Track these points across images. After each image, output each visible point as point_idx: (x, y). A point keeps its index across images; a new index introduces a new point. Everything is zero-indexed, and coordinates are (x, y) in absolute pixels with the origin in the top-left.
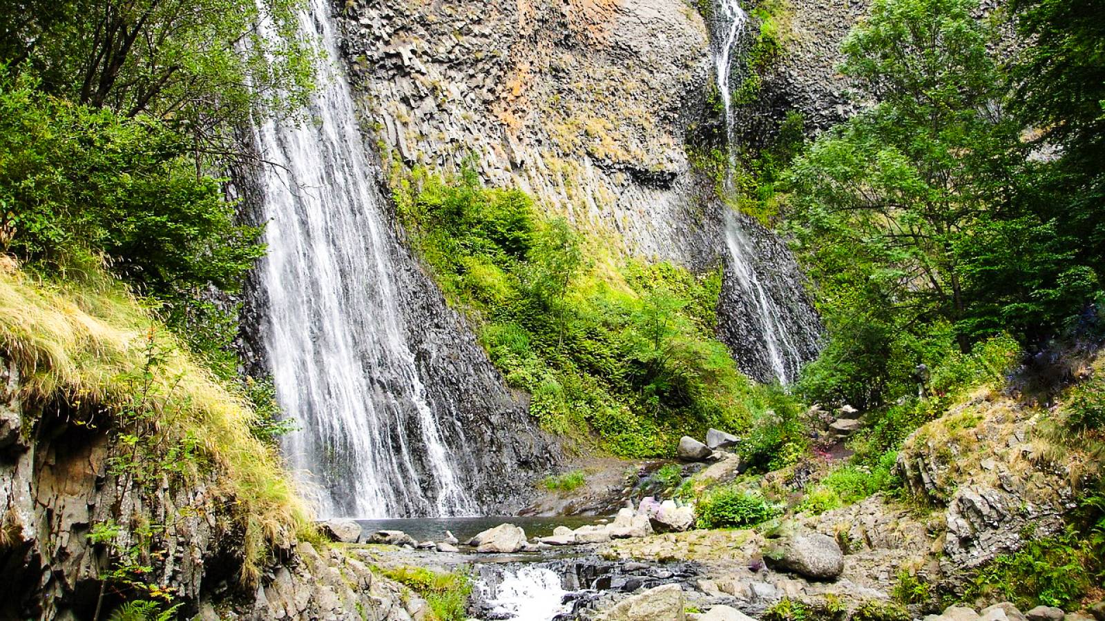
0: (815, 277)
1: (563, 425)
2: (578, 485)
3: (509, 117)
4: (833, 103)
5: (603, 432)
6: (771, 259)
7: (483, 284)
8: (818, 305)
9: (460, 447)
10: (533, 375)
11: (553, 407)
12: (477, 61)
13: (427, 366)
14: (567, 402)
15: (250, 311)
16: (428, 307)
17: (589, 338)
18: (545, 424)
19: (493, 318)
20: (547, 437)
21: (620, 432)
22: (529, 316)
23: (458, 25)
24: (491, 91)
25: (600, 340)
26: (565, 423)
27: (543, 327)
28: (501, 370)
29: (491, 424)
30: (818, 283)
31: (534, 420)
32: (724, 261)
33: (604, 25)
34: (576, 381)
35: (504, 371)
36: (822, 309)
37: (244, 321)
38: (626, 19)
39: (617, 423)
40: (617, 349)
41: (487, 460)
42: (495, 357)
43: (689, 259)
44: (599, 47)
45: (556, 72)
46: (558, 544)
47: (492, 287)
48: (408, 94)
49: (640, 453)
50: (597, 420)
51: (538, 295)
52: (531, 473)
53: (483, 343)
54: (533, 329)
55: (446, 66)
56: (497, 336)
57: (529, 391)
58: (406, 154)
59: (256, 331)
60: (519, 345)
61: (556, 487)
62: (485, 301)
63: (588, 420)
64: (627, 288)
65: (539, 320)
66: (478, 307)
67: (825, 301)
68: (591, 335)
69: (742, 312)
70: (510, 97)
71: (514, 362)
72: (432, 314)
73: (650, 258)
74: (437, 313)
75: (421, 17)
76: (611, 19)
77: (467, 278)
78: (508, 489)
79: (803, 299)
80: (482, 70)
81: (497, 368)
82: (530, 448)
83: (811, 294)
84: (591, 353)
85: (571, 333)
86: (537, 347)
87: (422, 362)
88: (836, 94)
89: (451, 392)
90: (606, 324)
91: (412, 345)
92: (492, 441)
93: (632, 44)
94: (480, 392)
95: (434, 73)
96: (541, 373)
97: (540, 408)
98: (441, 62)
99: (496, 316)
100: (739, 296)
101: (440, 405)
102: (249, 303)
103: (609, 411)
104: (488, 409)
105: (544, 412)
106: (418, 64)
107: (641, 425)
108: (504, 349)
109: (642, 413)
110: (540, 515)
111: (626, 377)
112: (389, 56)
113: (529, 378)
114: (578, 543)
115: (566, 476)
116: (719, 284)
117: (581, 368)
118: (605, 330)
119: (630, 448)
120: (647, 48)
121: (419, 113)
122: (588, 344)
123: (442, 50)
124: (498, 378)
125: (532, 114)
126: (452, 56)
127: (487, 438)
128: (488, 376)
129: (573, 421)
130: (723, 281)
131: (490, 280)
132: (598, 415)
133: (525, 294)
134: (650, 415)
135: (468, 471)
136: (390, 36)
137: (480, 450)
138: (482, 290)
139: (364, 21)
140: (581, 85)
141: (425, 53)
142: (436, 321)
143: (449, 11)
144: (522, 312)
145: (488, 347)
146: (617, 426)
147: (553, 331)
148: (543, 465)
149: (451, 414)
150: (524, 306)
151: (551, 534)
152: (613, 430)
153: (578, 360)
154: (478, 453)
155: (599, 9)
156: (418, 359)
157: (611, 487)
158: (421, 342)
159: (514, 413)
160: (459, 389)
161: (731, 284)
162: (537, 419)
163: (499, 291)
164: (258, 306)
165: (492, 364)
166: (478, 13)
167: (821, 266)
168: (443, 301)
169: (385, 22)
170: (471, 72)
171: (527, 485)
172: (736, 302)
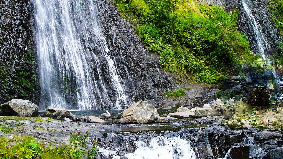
0: (276, 15)
1: (174, 69)
2: (182, 94)
5: (192, 72)
6: (258, 7)
7: (138, 8)
8: (277, 26)
9: (127, 78)
10: (160, 47)
11: (170, 60)
13: (111, 42)
14: (176, 59)
15: (25, 13)
16: (112, 17)
17: (185, 31)
18: (166, 68)
19: (142, 22)
20: (167, 74)
21: (200, 72)
22: (158, 21)
25: (190, 33)
26: (175, 68)
27: (164, 26)
28: (146, 45)
29: (141, 68)
30: (277, 17)
31: (161, 66)
32: (239, 7)
34: (180, 50)
35: (147, 45)
36: (279, 27)
37: (22, 18)
39: (199, 68)
40: (198, 37)
41: (139, 84)
42: (143, 39)
43: (225, 5)
46: (182, 117)
47: (142, 9)
49: (209, 81)
50: (190, 67)
51: (162, 13)
52: (160, 90)
53: (138, 33)
54: (160, 27)
56: (143, 30)
57: (158, 54)
59: (28, 23)
60: (154, 33)
61: (172, 96)
62: (138, 15)
63: (186, 67)
64: (201, 14)
65: (163, 23)
66: (135, 18)
67: (280, 24)
68: (186, 30)
69: (246, 28)
71: (152, 41)
72: (114, 20)
73: (209, 4)
74: (116, 19)
77: (130, 5)
78: (149, 97)
79: (271, 23)
81: (144, 44)
82: (160, 78)
83: (275, 21)
84: (186, 38)
85: (177, 29)
86: (162, 35)
87: (109, 40)
89: (123, 53)
90: (192, 26)
91: (104, 33)
92: (142, 76)
94: (136, 53)
96: (164, 46)
97: (164, 61)
99: (143, 21)
100: (245, 22)
101: (117, 59)
102: (24, 10)
103: (195, 63)
104: (140, 61)
105: (165, 63)
107: (209, 70)
108: (147, 35)
109: (209, 65)
110: (165, 108)
111: (202, 49)
113: (159, 48)
114: (198, 117)
115: (176, 91)
116: (237, 16)
117: (182, 44)
118: (192, 28)
119: (205, 79)
122: (185, 34)
124: (144, 48)
127: (139, 74)
128: (140, 47)
129: (178, 68)
130: (239, 15)
131: (140, 6)
132: (190, 65)
133: (156, 12)
134: (213, 65)
135: (131, 88)
137: (136, 79)
138: (137, 10)
142: (116, 23)
144: (155, 20)
145: (140, 35)
146: (198, 69)
147: (169, 28)
148: (165, 86)
149: (123, 63)
150: (156, 17)
151: (176, 111)
152: (197, 71)
153: (180, 41)
154: (135, 80)
156: (107, 39)
157: (197, 96)
158: (109, 31)
159: (152, 63)
160: (126, 52)
161: (242, 16)
162: (163, 66)
163: (145, 11)
164: (29, 11)
165: (142, 42)
167: (278, 10)
168: (119, 15)
171: (158, 95)
172: (244, 24)
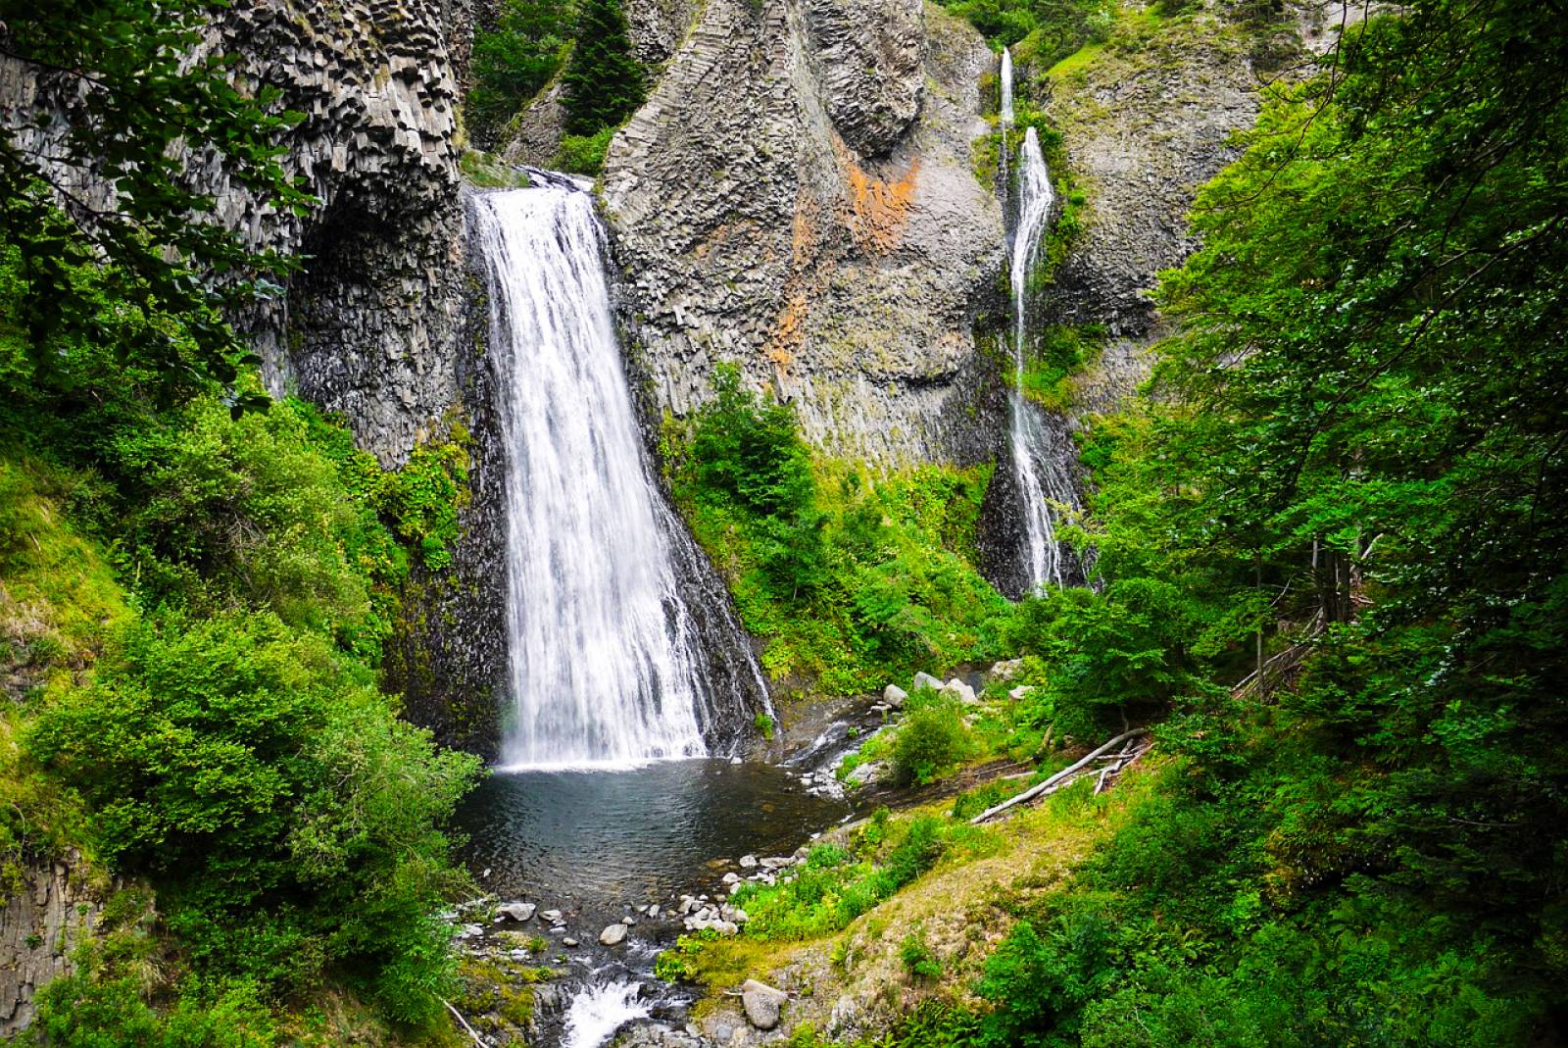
3: (780, 354)
4: (1132, 286)
12: (749, 307)
23: (732, 275)
24: (763, 333)
32: (997, 455)
33: (894, 228)
38: (917, 216)
44: (886, 252)
45: (837, 291)
48: (681, 350)
55: (718, 316)
58: (677, 409)
70: (783, 333)
75: (696, 272)
76: (902, 220)
80: (754, 315)
88: (1135, 278)
93: (920, 244)
95: (707, 325)
98: (714, 313)
106: (693, 320)
112: (663, 315)
120: (938, 246)
121: (690, 367)
123: (715, 301)
125: (805, 342)
126: (725, 307)
136: (664, 295)
139: (641, 284)
140: (862, 299)
141: (699, 307)
143: (723, 262)
155: (889, 211)
166: (753, 258)
169: (660, 283)
170: (744, 317)
